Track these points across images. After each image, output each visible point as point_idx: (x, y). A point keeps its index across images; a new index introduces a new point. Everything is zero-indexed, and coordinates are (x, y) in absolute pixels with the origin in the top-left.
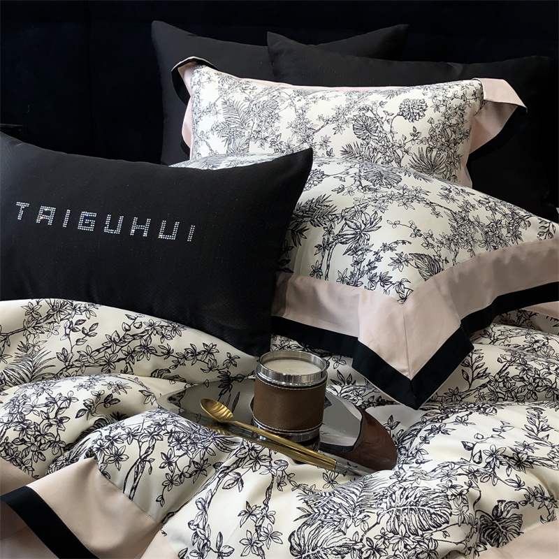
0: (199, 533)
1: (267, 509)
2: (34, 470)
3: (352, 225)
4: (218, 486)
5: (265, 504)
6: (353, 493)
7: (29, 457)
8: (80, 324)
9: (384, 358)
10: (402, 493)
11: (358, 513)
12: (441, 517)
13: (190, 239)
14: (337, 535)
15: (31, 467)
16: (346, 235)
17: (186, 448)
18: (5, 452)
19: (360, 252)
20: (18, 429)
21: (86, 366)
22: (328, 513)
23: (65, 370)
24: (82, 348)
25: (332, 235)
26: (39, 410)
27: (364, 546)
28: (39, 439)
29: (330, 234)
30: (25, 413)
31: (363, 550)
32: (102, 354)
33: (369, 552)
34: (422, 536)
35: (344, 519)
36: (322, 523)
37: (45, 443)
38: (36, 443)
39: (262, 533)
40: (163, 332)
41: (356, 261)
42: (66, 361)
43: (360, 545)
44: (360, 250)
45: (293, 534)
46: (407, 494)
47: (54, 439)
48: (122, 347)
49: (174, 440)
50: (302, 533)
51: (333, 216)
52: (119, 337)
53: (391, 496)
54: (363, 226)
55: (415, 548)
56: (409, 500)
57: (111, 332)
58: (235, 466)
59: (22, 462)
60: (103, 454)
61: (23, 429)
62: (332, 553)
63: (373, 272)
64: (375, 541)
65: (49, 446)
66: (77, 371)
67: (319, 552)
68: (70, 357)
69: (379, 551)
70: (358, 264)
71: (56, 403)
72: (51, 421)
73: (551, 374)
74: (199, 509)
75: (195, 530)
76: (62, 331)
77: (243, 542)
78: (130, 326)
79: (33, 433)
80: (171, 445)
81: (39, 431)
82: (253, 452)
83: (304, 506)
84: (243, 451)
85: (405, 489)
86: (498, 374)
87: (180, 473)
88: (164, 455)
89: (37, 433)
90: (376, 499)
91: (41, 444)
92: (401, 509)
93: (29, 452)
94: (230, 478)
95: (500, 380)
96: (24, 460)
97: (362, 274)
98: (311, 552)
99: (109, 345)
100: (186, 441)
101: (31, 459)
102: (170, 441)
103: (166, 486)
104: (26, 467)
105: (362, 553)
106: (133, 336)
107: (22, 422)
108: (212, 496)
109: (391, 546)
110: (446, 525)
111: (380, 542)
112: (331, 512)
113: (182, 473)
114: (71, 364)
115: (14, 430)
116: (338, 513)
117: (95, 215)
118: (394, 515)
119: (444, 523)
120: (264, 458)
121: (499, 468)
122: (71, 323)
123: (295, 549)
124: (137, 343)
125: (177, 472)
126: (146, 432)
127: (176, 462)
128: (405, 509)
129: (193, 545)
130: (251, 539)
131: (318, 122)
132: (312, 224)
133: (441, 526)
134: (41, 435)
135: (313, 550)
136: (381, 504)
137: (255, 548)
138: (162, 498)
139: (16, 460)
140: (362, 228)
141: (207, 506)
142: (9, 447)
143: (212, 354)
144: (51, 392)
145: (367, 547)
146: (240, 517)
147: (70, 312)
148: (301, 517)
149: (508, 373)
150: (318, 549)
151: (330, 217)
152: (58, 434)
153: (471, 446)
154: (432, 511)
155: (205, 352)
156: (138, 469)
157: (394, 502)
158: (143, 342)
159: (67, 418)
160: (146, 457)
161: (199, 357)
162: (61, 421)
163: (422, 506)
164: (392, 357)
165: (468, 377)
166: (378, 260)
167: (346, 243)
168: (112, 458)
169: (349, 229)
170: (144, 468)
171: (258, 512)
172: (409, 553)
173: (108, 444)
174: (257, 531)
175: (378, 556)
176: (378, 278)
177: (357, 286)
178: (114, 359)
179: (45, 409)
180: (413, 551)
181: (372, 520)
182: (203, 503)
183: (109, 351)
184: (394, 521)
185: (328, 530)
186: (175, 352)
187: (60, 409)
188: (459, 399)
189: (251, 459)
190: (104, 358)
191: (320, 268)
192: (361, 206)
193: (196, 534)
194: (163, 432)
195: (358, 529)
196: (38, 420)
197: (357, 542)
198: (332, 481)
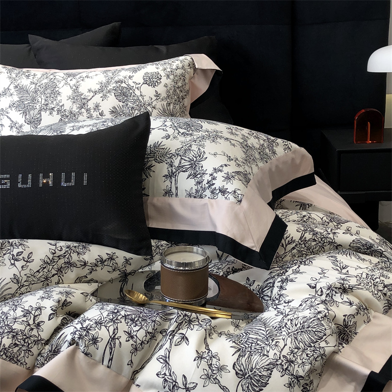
0: (167, 379)
1: (210, 352)
2: (27, 364)
3: (187, 159)
4: (171, 345)
5: (207, 350)
6: (260, 330)
7: (22, 355)
8: (20, 255)
9: (238, 241)
10: (291, 323)
11: (271, 342)
12: (321, 332)
13: (85, 183)
14: (263, 358)
15: (25, 362)
16: (184, 166)
17: (140, 324)
18: (5, 355)
19: (199, 176)
20: (10, 336)
21: (32, 284)
22: (252, 345)
23: (19, 289)
24: (27, 271)
25: (174, 168)
26: (20, 320)
27: (282, 361)
28: (26, 341)
29: (172, 167)
30: (11, 325)
31: (283, 364)
32: (41, 274)
33: (287, 364)
34: (314, 346)
35: (264, 347)
36: (250, 352)
37: (31, 343)
38: (25, 344)
39: (214, 369)
40: (77, 250)
41: (197, 182)
42: (19, 283)
43: (280, 362)
44: (199, 174)
45: (234, 364)
46: (294, 323)
47: (37, 339)
48: (54, 266)
49: (129, 321)
50: (240, 362)
51: (171, 155)
52: (50, 259)
53: (285, 326)
54: (195, 159)
55: (313, 355)
56: (298, 326)
57: (43, 257)
58: (177, 329)
59: (18, 360)
60: (84, 341)
61: (13, 336)
62: (264, 371)
63: (213, 187)
64: (288, 356)
65: (35, 345)
66: (27, 289)
67: (255, 372)
68: (20, 280)
69: (292, 362)
70: (200, 184)
71: (31, 313)
72: (31, 326)
73: (329, 234)
74: (161, 363)
75: (163, 377)
76: (7, 262)
77: (203, 377)
78: (55, 250)
79: (22, 337)
80: (129, 324)
81: (26, 335)
82: (186, 317)
83: (234, 344)
84: (180, 318)
85: (291, 320)
86: (300, 239)
87: (141, 342)
88: (126, 332)
89: (24, 337)
90: (277, 330)
91: (29, 344)
92: (296, 332)
93: (21, 352)
94: (177, 337)
95: (302, 243)
96: (19, 358)
97: (204, 190)
98: (250, 373)
99: (44, 266)
100: (138, 320)
101: (24, 356)
102: (127, 322)
103: (133, 353)
104: (21, 363)
105: (283, 366)
106: (58, 257)
107: (11, 332)
108: (169, 352)
109: (299, 357)
110: (325, 337)
111: (291, 356)
112: (253, 345)
113: (142, 342)
114: (22, 284)
115: (8, 338)
116: (258, 344)
117: (8, 176)
118: (293, 338)
119: (324, 336)
120: (194, 320)
121: (335, 296)
122: (13, 255)
123: (239, 374)
124: (62, 261)
125: (139, 342)
126: (108, 319)
127: (136, 335)
128: (298, 333)
129: (164, 388)
130: (208, 374)
131: (88, 94)
132: (156, 162)
133: (322, 338)
134: (27, 337)
135: (251, 372)
136: (282, 333)
137: (212, 379)
138: (132, 362)
139: (13, 360)
140: (195, 160)
141: (168, 360)
142: (7, 351)
143: (114, 259)
144: (23, 306)
145: (285, 361)
146: (196, 362)
147: (9, 248)
148: (235, 352)
149: (305, 238)
150: (254, 370)
151: (168, 155)
152: (39, 335)
153: (314, 286)
154: (314, 330)
155: (109, 259)
156: (111, 346)
157: (289, 329)
158: (66, 260)
159: (42, 321)
160: (114, 336)
161: (105, 263)
162: (38, 325)
163: (307, 328)
164: (243, 240)
165: (283, 245)
166: (214, 179)
167: (187, 171)
168: (91, 342)
169: (185, 162)
170: (115, 343)
171: (206, 355)
172: (311, 359)
173: (85, 333)
174: (209, 367)
175: (293, 365)
176: (218, 191)
177: (202, 198)
178: (50, 275)
179: (25, 319)
180: (312, 357)
181: (281, 344)
182: (164, 358)
183: (45, 270)
184: (295, 341)
185: (256, 356)
186: (89, 263)
187: (35, 316)
188: (281, 259)
189: (186, 322)
190: (43, 276)
191: (171, 190)
192: (188, 146)
193: (165, 380)
194: (119, 318)
195: (275, 351)
196: (22, 327)
197: (277, 360)
198: (238, 325)
